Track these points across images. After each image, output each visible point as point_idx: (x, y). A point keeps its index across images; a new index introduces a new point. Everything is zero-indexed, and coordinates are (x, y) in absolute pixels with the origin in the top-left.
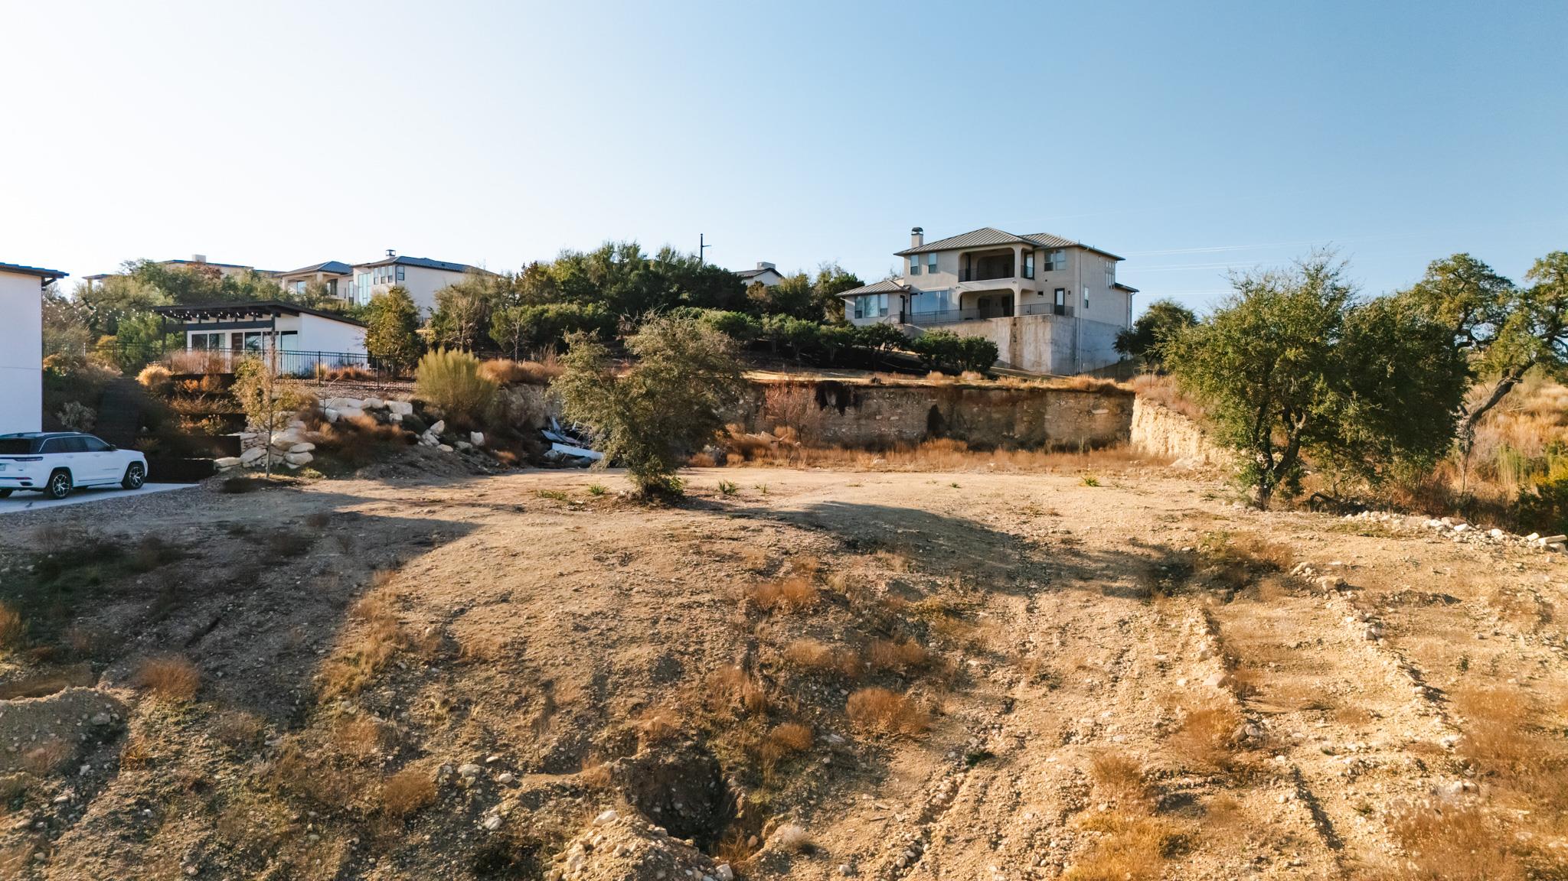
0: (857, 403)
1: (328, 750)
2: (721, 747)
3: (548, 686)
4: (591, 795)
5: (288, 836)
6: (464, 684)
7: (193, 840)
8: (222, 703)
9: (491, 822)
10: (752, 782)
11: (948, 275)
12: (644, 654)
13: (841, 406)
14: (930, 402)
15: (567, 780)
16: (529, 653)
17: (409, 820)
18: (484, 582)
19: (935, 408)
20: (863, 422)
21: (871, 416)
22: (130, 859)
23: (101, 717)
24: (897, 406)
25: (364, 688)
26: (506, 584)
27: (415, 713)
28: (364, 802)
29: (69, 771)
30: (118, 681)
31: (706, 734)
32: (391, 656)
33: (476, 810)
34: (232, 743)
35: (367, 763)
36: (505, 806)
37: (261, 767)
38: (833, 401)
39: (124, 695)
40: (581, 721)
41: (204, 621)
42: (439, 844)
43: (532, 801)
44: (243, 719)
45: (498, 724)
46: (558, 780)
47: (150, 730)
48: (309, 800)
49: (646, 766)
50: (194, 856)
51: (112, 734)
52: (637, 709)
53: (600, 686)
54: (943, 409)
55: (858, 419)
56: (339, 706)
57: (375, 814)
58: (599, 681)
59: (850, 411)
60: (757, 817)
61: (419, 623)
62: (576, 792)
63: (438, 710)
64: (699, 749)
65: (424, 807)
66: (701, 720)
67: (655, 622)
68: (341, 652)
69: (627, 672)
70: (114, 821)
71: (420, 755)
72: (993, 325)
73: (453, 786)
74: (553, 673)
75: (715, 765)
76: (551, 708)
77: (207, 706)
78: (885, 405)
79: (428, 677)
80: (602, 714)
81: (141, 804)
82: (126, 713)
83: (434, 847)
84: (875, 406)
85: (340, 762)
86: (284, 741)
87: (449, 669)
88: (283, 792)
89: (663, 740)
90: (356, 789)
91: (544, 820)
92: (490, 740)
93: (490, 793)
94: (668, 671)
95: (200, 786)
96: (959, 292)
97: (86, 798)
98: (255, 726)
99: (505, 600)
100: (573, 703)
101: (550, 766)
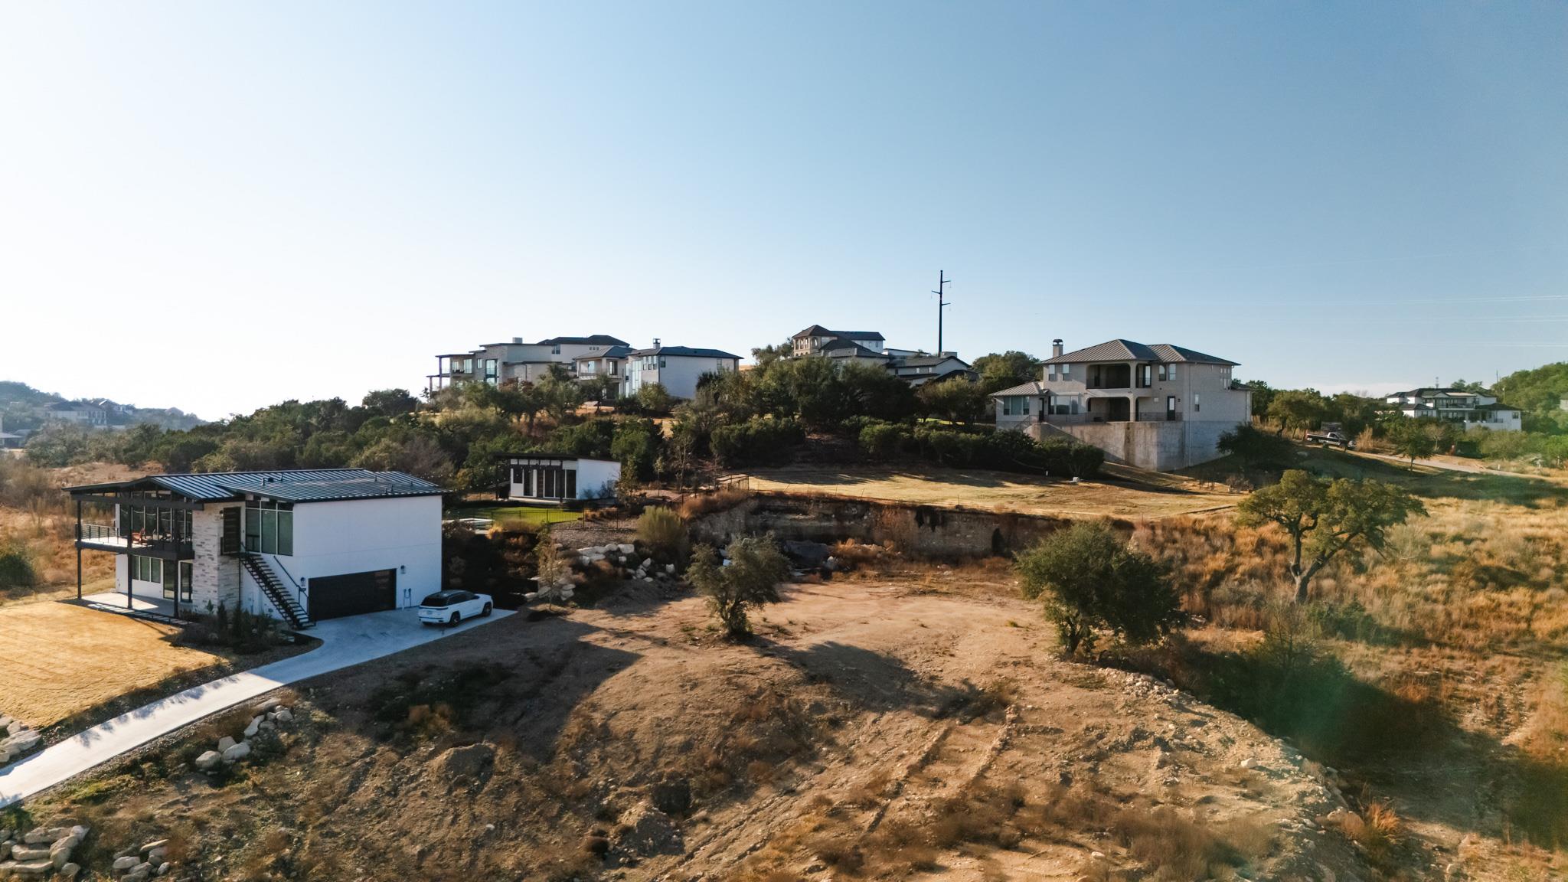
0: (944, 524)
1: (556, 773)
2: (693, 782)
3: (638, 751)
4: (640, 796)
5: (542, 802)
6: (609, 749)
7: (515, 800)
8: (524, 752)
9: (605, 802)
10: (699, 795)
11: (1078, 383)
12: (679, 739)
13: (933, 525)
14: (995, 526)
15: (633, 790)
16: (636, 736)
17: (579, 799)
18: (629, 699)
19: (997, 530)
20: (947, 538)
21: (953, 534)
22: (498, 805)
23: (486, 755)
24: (971, 528)
25: (573, 748)
26: (638, 699)
27: (589, 760)
28: (566, 792)
29: (477, 774)
30: (491, 740)
31: (690, 775)
32: (584, 735)
33: (602, 797)
34: (526, 767)
35: (569, 778)
36: (610, 797)
37: (536, 778)
38: (928, 520)
39: (492, 746)
40: (646, 768)
41: (518, 713)
42: (589, 808)
43: (620, 796)
44: (530, 759)
45: (616, 767)
46: (630, 789)
47: (501, 761)
48: (549, 790)
49: (663, 786)
50: (515, 806)
51: (489, 762)
52: (667, 764)
53: (658, 753)
54: (1003, 531)
55: (944, 535)
56: (563, 756)
57: (569, 797)
58: (658, 751)
59: (939, 530)
60: (696, 808)
61: (598, 718)
62: (635, 794)
63: (597, 760)
64: (685, 781)
65: (585, 795)
66: (689, 771)
67: (690, 723)
68: (566, 732)
69: (670, 747)
70: (491, 792)
71: (587, 777)
72: (1112, 428)
73: (595, 789)
74: (642, 746)
75: (688, 788)
76: (637, 761)
77: (519, 753)
78: (963, 526)
79: (596, 745)
80: (654, 764)
81: (500, 787)
82: (493, 753)
83: (585, 809)
84: (956, 527)
85: (561, 778)
86: (543, 768)
87: (604, 742)
88: (542, 787)
89: (672, 777)
90: (564, 788)
91: (622, 802)
92: (612, 773)
93: (606, 791)
94: (686, 747)
95: (517, 783)
96: (1087, 397)
97: (483, 784)
98: (534, 762)
99: (634, 708)
100: (645, 759)
101: (630, 784)
